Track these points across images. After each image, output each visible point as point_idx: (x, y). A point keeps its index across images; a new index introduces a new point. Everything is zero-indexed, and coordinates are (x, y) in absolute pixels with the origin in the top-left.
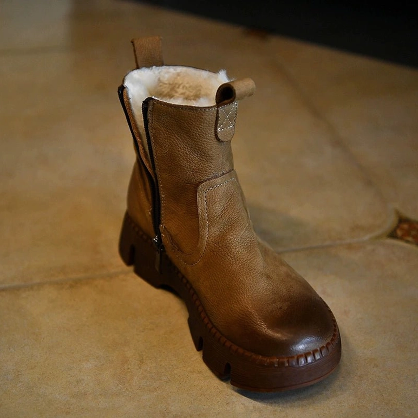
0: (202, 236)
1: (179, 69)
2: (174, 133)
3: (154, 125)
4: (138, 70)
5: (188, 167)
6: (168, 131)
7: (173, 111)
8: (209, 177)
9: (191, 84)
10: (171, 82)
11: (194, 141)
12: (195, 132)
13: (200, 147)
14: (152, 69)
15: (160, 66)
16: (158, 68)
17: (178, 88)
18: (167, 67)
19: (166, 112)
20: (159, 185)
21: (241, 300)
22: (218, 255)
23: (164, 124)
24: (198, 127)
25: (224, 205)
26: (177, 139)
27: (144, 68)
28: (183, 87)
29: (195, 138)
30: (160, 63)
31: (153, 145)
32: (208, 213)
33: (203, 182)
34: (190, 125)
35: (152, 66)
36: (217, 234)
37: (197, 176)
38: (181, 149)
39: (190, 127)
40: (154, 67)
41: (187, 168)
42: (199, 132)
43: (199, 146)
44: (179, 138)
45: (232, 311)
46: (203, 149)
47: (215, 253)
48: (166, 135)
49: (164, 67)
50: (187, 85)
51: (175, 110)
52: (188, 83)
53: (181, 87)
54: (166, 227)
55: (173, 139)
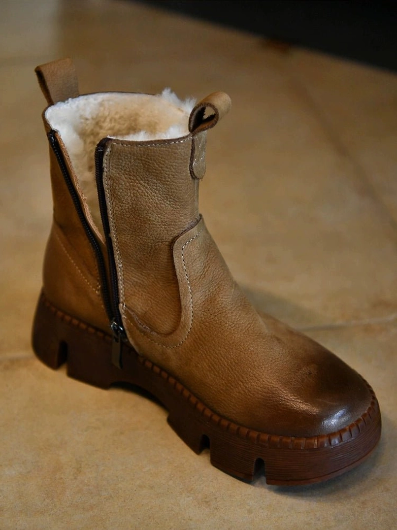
0: (185, 307)
1: (101, 97)
2: (139, 179)
3: (112, 173)
4: (52, 106)
5: (160, 221)
6: (130, 179)
7: (140, 150)
8: (184, 228)
9: (122, 114)
10: (95, 117)
11: (166, 184)
12: (168, 173)
13: (174, 192)
14: (68, 103)
15: (76, 97)
16: (74, 99)
17: (104, 122)
18: (85, 97)
19: (130, 154)
20: (115, 252)
21: (259, 375)
22: (212, 326)
23: (125, 170)
24: (172, 166)
25: (204, 261)
26: (144, 186)
27: (59, 103)
28: (111, 120)
29: (168, 181)
30: (75, 94)
31: (108, 200)
32: (188, 275)
33: (178, 237)
34: (161, 165)
35: (67, 99)
36: (204, 300)
37: (171, 231)
38: (149, 199)
39: (161, 167)
40: (70, 99)
41: (158, 222)
42: (172, 172)
43: (173, 190)
44: (146, 185)
45: (250, 392)
46: (177, 193)
47: (207, 323)
48: (128, 184)
49: (81, 98)
50: (117, 116)
51: (142, 149)
52: (117, 113)
53: (108, 120)
54: (128, 305)
55: (139, 187)
